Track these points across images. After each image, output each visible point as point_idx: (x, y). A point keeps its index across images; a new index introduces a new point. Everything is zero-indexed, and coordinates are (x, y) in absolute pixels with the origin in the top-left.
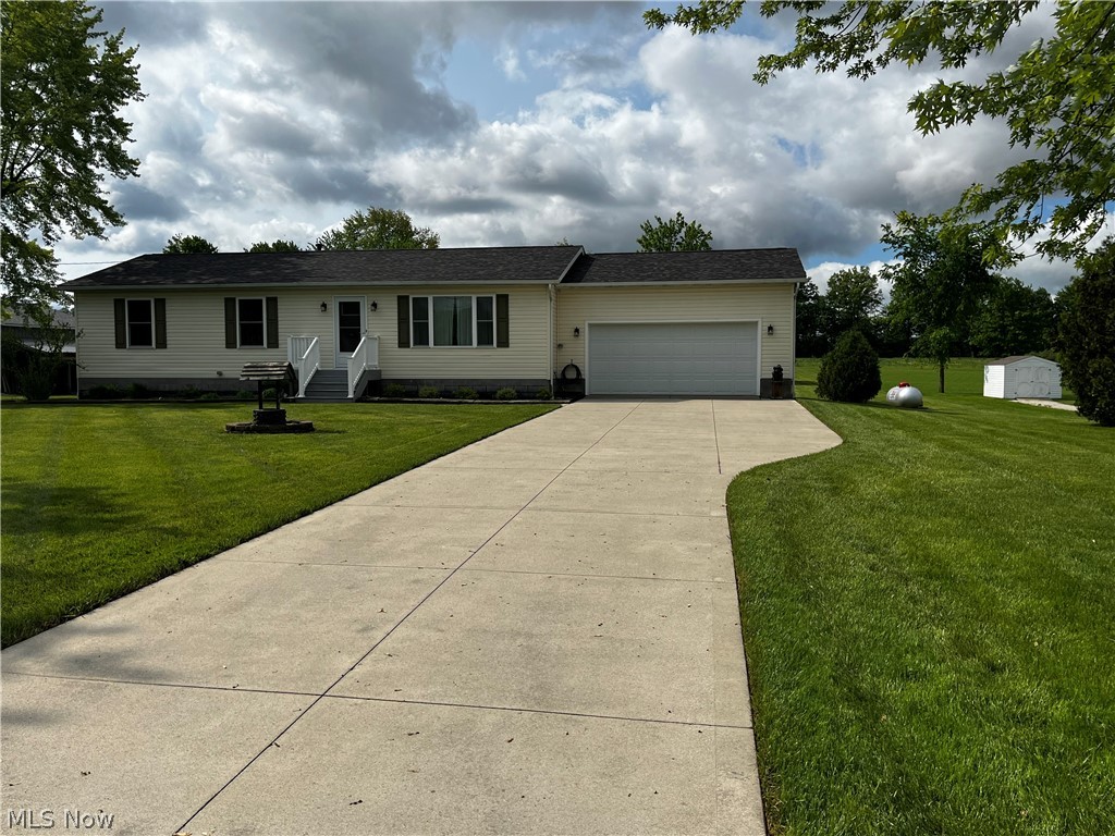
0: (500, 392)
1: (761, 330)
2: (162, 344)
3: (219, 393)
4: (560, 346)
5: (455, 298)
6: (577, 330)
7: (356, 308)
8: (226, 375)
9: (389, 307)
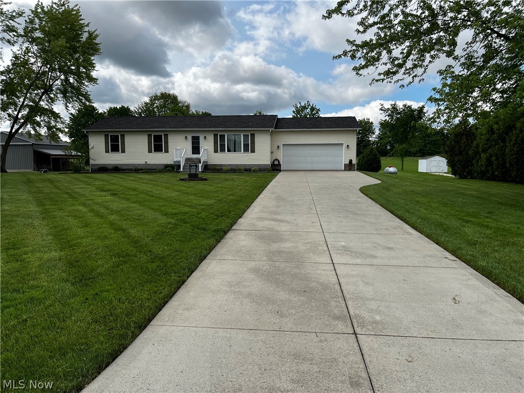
0: (253, 169)
1: (344, 146)
2: (123, 151)
4: (272, 152)
5: (234, 135)
6: (278, 146)
7: (198, 138)
8: (149, 162)
9: (211, 138)
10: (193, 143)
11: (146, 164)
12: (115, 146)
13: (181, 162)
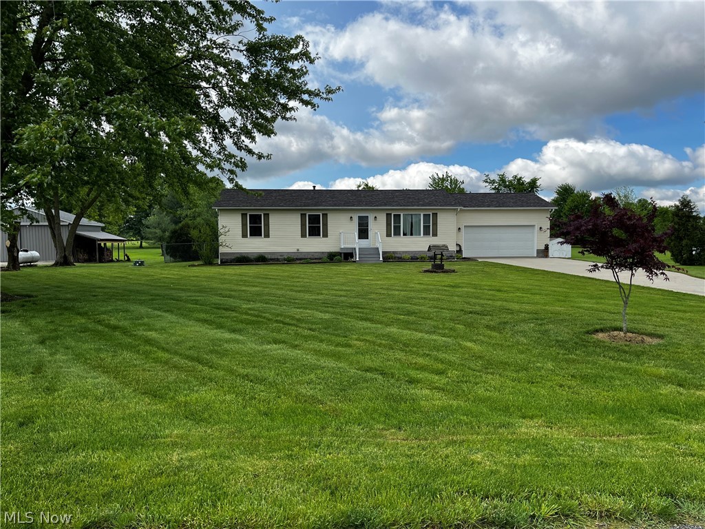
1: (537, 228)
2: (267, 236)
3: (310, 259)
5: (412, 215)
6: (459, 229)
7: (366, 218)
8: (301, 250)
9: (382, 218)
10: (360, 225)
11: (298, 252)
12: (256, 228)
13: (355, 249)
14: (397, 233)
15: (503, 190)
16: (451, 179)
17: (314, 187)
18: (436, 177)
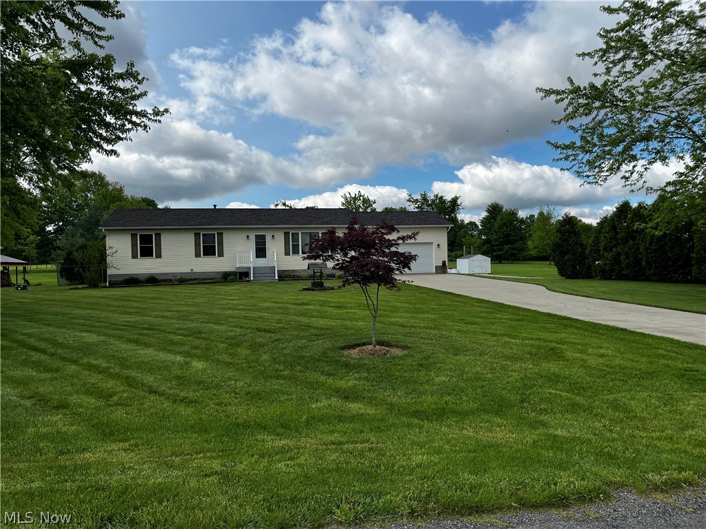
1: (435, 245)
2: (159, 256)
3: (205, 279)
5: (310, 233)
7: (263, 237)
8: (195, 270)
9: (280, 237)
10: (257, 243)
11: (192, 272)
12: (146, 248)
13: (250, 268)
14: (296, 252)
15: (426, 208)
16: (364, 199)
17: (215, 206)
18: (348, 195)
